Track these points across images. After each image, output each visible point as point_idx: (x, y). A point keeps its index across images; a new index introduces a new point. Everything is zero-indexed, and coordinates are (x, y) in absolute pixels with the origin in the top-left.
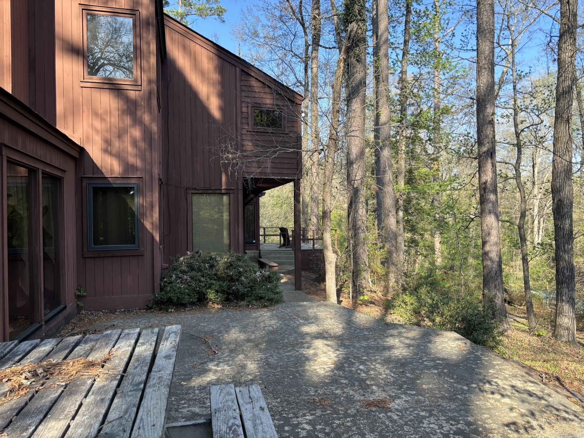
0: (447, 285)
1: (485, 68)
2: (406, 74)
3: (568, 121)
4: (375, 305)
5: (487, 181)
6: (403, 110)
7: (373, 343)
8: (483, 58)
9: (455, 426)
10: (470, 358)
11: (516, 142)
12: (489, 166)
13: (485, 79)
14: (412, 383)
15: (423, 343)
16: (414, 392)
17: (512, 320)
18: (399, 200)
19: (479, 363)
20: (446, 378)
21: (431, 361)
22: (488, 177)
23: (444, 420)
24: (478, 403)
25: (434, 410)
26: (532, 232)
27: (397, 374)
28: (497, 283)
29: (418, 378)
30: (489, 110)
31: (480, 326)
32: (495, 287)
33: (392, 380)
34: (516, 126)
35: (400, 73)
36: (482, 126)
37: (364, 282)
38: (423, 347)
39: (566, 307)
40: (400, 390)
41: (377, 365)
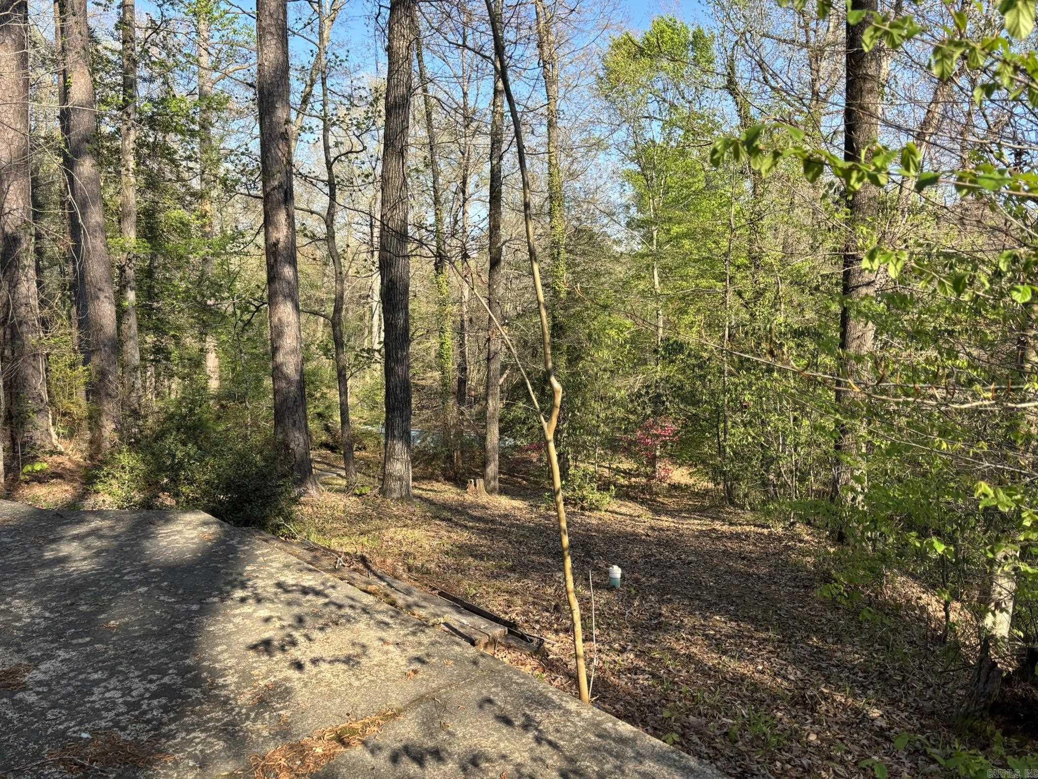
0: (220, 428)
1: (271, 33)
2: (132, 12)
3: (402, 154)
4: (64, 479)
5: (278, 241)
6: (129, 85)
7: (18, 557)
8: (267, 13)
9: (158, 683)
10: (217, 552)
11: (326, 178)
12: (282, 217)
13: (271, 53)
14: (89, 623)
15: (133, 540)
16: (88, 639)
17: (335, 475)
18: (127, 268)
19: (230, 559)
20: (162, 598)
21: (138, 571)
22: (281, 234)
23: (138, 677)
24: (212, 629)
25: (121, 663)
26: (371, 332)
27: (57, 612)
28: (296, 417)
29: (102, 609)
30: (281, 113)
31: (258, 493)
32: (294, 424)
33: (43, 624)
34: (327, 148)
35: (119, 7)
36: (269, 141)
37: (37, 434)
38: (129, 549)
39: (399, 446)
40: (57, 641)
41: (17, 602)
